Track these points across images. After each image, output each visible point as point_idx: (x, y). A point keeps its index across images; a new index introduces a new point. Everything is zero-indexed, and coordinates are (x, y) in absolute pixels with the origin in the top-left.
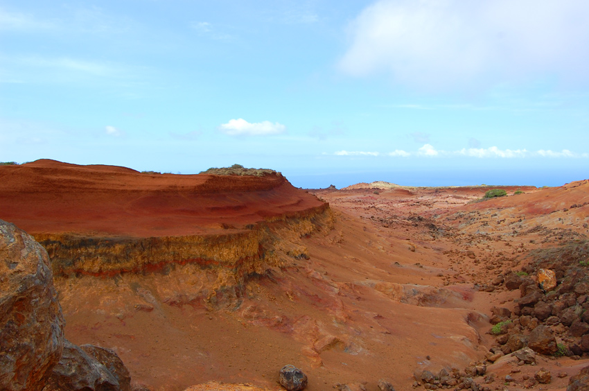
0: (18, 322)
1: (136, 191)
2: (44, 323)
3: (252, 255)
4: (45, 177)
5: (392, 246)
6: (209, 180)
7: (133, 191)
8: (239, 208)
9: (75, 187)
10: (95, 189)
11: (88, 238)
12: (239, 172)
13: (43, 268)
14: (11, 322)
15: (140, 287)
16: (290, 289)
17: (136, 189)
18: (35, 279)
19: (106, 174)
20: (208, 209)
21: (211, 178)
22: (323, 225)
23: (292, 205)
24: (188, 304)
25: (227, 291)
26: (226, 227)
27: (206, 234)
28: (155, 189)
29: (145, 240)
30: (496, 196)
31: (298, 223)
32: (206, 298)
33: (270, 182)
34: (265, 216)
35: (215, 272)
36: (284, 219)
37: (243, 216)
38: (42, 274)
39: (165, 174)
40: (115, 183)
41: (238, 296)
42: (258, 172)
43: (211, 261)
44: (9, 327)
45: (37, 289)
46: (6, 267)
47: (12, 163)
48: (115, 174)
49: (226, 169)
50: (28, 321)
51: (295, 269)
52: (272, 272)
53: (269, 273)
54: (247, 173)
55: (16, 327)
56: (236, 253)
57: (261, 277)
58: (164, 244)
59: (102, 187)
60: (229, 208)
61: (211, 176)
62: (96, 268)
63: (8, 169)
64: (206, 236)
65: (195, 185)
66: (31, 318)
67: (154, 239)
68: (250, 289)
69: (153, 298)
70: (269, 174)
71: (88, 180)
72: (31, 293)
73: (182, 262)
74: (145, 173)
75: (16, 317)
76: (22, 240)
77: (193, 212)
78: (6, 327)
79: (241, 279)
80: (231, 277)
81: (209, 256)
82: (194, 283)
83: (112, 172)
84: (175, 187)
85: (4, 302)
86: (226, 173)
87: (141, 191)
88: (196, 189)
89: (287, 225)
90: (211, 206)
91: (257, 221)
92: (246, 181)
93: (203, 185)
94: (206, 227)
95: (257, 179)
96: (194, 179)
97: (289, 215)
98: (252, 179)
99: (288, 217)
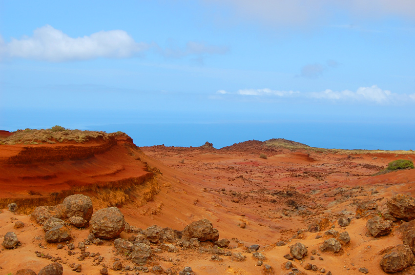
5: (218, 221)
6: (22, 151)
8: (48, 178)
20: (19, 178)
21: (24, 150)
22: (138, 196)
23: (108, 175)
26: (32, 193)
30: (399, 168)
31: (109, 193)
34: (74, 186)
36: (94, 189)
37: (51, 185)
42: (81, 137)
49: (45, 133)
54: (67, 137)
60: (39, 177)
61: (24, 148)
64: (16, 199)
65: (9, 156)
70: (94, 138)
77: (6, 180)
88: (11, 160)
89: (97, 194)
90: (23, 175)
91: (63, 189)
92: (61, 150)
93: (17, 156)
94: (17, 193)
95: (73, 149)
96: (8, 150)
97: (100, 185)
98: (67, 149)
99: (99, 187)
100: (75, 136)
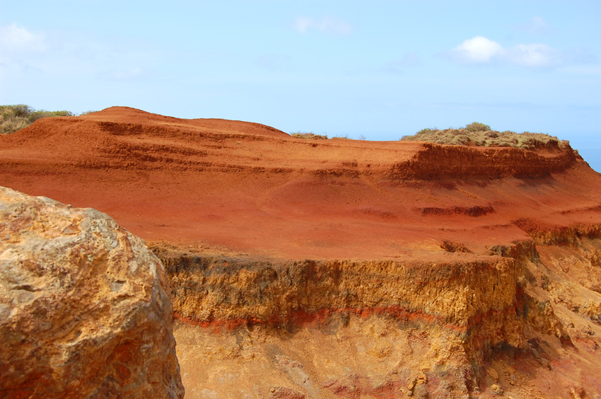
0: (120, 380)
1: (281, 171)
2: (158, 387)
3: (501, 307)
4: (121, 139)
6: (421, 153)
7: (276, 171)
8: (477, 212)
9: (172, 160)
10: (207, 164)
11: (193, 255)
12: (480, 139)
13: (159, 294)
14: (111, 378)
15: (281, 353)
16: (577, 384)
17: (281, 166)
18: (149, 311)
19: (227, 137)
20: (416, 210)
21: (424, 149)
23: (590, 209)
24: (371, 394)
25: (447, 375)
26: (449, 248)
27: (411, 259)
28: (316, 169)
29: (295, 264)
32: (405, 385)
33: (543, 159)
34: (531, 231)
35: (424, 335)
36: (570, 239)
37: (487, 227)
38: (157, 304)
39: (335, 139)
40: (244, 153)
41: (470, 389)
42: (520, 140)
43: (419, 312)
44: (108, 385)
45: (151, 329)
46: (106, 289)
47: (64, 114)
48: (244, 137)
49: (456, 132)
50: (136, 380)
51: (591, 344)
52: (541, 345)
53: (536, 346)
54: (496, 141)
55: (117, 387)
56: (469, 301)
57: (518, 354)
58: (330, 275)
59: (220, 161)
60: (458, 210)
61: (425, 145)
62: (204, 313)
63: (59, 124)
64: (411, 264)
66: (139, 376)
67: (311, 264)
68: (495, 375)
69: (304, 376)
70: (543, 144)
71: (195, 147)
72: (142, 333)
73: (361, 312)
74: (299, 136)
75: (118, 371)
76: (129, 244)
77: (387, 216)
78: (103, 385)
79: (478, 353)
80: (458, 348)
81: (416, 302)
82: (384, 354)
83: (237, 133)
84: (355, 165)
85: (104, 343)
86: (454, 140)
87: (290, 171)
88: (395, 171)
89: (577, 250)
90: (424, 205)
91: (516, 239)
92: (495, 158)
93: (408, 162)
94: (412, 246)
95: (518, 155)
96: (390, 151)
97: (581, 230)
98: (508, 155)
99: (579, 235)
100: (510, 140)
